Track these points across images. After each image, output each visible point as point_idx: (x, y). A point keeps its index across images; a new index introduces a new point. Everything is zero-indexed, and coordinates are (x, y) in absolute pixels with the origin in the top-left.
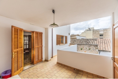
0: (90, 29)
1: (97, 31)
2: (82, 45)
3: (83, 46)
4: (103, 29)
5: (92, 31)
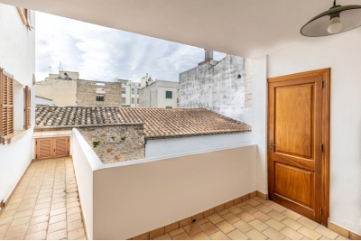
0: (66, 77)
1: (91, 86)
2: (100, 130)
3: (102, 131)
4: (105, 83)
5: (74, 83)
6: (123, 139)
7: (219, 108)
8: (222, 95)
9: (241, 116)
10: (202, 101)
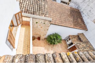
3: (39, 20)
6: (44, 23)
7: (84, 14)
8: (90, 9)
9: (88, 23)
10: (81, 6)
